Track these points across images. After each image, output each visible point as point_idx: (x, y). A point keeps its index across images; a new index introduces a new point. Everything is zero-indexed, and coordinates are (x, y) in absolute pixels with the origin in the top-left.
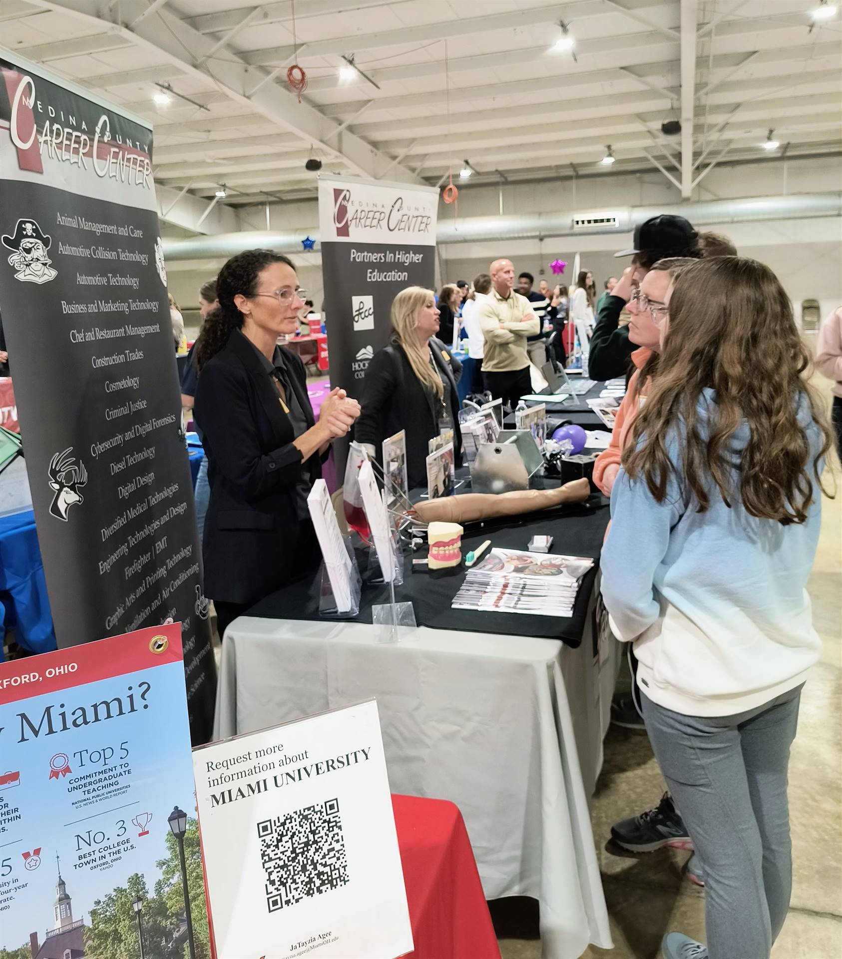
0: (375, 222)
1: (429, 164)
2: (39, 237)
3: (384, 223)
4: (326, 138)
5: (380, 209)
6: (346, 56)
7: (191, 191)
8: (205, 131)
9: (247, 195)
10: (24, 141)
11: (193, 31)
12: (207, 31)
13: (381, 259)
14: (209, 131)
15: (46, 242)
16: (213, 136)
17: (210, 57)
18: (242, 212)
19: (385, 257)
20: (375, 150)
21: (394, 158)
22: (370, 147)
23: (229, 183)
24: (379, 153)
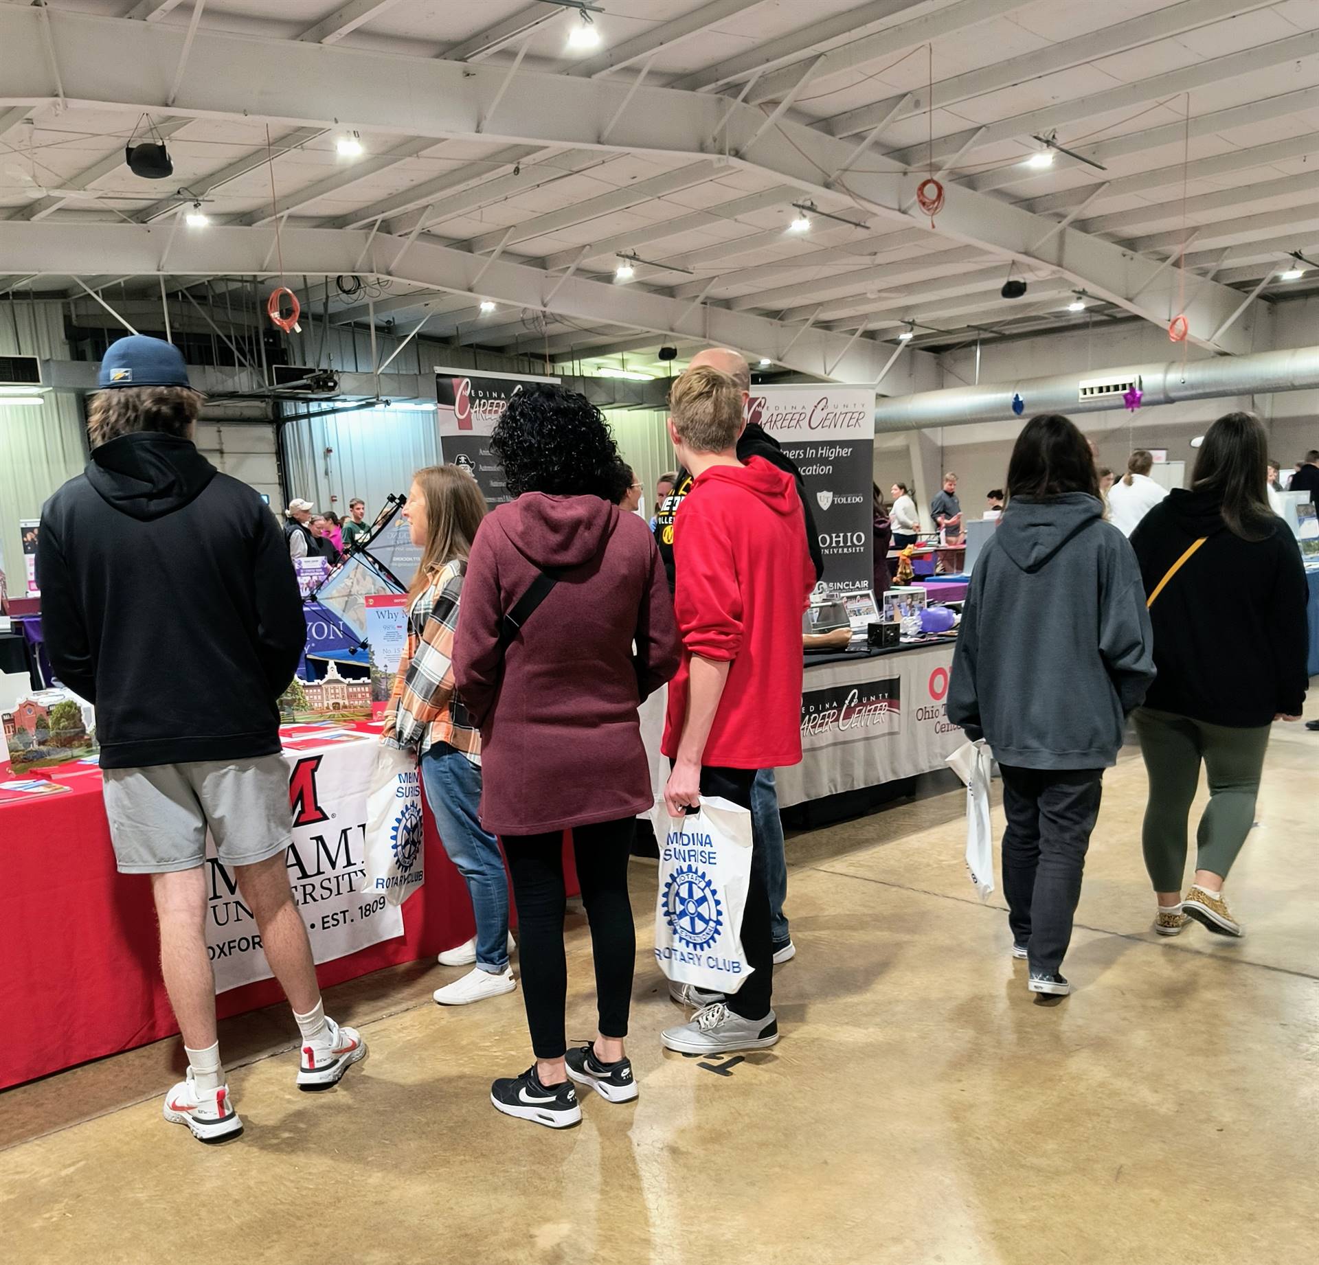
0: (794, 423)
1: (1229, 263)
2: (468, 463)
3: (805, 423)
4: (1033, 248)
5: (799, 410)
6: (1041, 136)
7: (870, 335)
8: (870, 254)
9: (949, 332)
10: (462, 414)
11: (829, 137)
12: (845, 134)
13: (799, 455)
14: (875, 254)
15: (471, 466)
16: (880, 259)
17: (846, 170)
18: (947, 357)
19: (805, 453)
20: (1129, 252)
21: (1164, 259)
22: (1120, 249)
23: (920, 318)
24: (1138, 256)
